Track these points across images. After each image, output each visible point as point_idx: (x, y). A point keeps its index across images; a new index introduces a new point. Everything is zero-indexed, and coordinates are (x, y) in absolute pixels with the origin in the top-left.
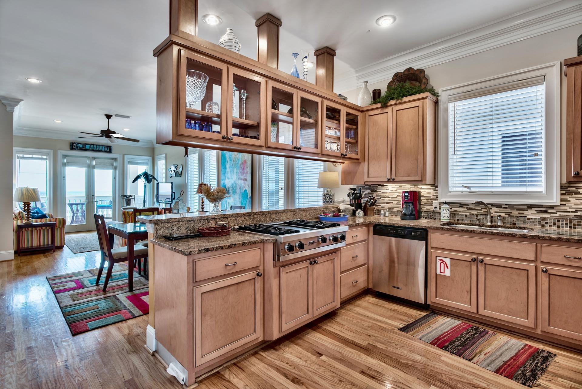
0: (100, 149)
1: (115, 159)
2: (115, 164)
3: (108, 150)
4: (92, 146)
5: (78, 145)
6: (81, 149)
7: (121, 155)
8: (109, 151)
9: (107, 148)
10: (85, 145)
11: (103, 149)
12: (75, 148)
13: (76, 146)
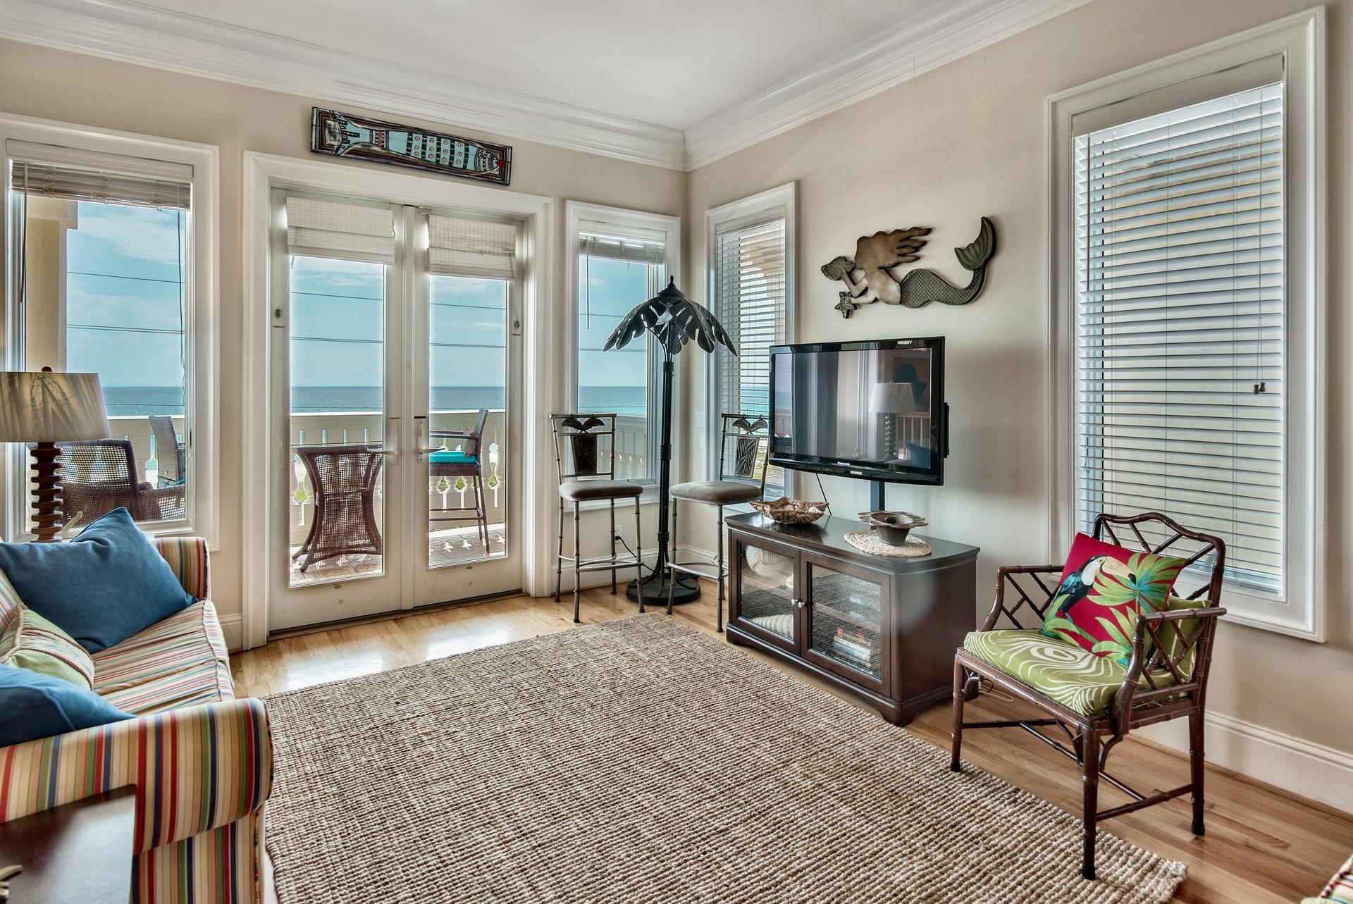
0: (458, 162)
1: (521, 223)
2: (525, 249)
3: (492, 167)
4: (417, 142)
5: (351, 127)
6: (364, 155)
7: (550, 202)
8: (496, 172)
9: (491, 159)
10: (387, 132)
11: (471, 159)
12: (336, 143)
13: (343, 133)
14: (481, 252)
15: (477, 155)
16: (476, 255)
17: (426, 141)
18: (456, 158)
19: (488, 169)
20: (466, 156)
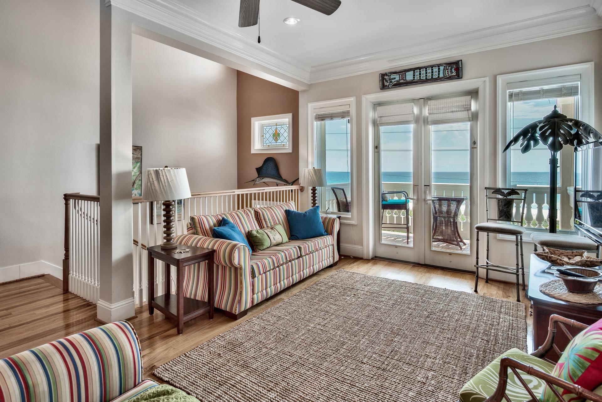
0: (435, 76)
1: (474, 93)
2: (474, 106)
3: (452, 72)
4: (417, 73)
5: (392, 77)
6: (398, 85)
7: (487, 79)
8: (454, 74)
9: (451, 69)
10: (405, 73)
11: (441, 72)
12: (388, 84)
13: (390, 79)
14: (452, 112)
15: (444, 69)
16: (450, 113)
17: (421, 71)
18: (434, 74)
19: (450, 74)
20: (439, 71)
